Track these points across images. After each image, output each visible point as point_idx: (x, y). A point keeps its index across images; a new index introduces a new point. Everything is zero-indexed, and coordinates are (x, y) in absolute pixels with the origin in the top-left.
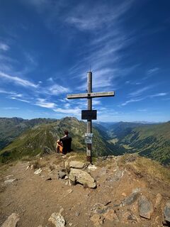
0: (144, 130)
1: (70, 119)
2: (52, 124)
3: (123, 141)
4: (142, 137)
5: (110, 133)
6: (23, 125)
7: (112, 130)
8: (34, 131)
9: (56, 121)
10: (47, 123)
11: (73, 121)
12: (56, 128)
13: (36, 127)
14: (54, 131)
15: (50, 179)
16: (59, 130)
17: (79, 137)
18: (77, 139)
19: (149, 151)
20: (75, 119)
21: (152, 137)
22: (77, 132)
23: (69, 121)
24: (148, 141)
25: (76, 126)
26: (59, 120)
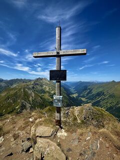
0: (96, 87)
1: (41, 79)
2: (27, 84)
3: (82, 95)
4: (94, 92)
5: (72, 90)
6: (3, 84)
7: (74, 87)
8: (13, 89)
9: (30, 81)
10: (23, 82)
11: (44, 81)
12: (31, 86)
13: (14, 86)
14: (29, 89)
15: (11, 154)
16: (33, 88)
17: (49, 93)
18: (48, 94)
19: (99, 102)
20: (45, 79)
21: (101, 92)
22: (47, 89)
23: (41, 81)
24: (99, 94)
25: (47, 84)
26: (33, 80)
